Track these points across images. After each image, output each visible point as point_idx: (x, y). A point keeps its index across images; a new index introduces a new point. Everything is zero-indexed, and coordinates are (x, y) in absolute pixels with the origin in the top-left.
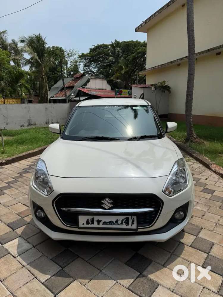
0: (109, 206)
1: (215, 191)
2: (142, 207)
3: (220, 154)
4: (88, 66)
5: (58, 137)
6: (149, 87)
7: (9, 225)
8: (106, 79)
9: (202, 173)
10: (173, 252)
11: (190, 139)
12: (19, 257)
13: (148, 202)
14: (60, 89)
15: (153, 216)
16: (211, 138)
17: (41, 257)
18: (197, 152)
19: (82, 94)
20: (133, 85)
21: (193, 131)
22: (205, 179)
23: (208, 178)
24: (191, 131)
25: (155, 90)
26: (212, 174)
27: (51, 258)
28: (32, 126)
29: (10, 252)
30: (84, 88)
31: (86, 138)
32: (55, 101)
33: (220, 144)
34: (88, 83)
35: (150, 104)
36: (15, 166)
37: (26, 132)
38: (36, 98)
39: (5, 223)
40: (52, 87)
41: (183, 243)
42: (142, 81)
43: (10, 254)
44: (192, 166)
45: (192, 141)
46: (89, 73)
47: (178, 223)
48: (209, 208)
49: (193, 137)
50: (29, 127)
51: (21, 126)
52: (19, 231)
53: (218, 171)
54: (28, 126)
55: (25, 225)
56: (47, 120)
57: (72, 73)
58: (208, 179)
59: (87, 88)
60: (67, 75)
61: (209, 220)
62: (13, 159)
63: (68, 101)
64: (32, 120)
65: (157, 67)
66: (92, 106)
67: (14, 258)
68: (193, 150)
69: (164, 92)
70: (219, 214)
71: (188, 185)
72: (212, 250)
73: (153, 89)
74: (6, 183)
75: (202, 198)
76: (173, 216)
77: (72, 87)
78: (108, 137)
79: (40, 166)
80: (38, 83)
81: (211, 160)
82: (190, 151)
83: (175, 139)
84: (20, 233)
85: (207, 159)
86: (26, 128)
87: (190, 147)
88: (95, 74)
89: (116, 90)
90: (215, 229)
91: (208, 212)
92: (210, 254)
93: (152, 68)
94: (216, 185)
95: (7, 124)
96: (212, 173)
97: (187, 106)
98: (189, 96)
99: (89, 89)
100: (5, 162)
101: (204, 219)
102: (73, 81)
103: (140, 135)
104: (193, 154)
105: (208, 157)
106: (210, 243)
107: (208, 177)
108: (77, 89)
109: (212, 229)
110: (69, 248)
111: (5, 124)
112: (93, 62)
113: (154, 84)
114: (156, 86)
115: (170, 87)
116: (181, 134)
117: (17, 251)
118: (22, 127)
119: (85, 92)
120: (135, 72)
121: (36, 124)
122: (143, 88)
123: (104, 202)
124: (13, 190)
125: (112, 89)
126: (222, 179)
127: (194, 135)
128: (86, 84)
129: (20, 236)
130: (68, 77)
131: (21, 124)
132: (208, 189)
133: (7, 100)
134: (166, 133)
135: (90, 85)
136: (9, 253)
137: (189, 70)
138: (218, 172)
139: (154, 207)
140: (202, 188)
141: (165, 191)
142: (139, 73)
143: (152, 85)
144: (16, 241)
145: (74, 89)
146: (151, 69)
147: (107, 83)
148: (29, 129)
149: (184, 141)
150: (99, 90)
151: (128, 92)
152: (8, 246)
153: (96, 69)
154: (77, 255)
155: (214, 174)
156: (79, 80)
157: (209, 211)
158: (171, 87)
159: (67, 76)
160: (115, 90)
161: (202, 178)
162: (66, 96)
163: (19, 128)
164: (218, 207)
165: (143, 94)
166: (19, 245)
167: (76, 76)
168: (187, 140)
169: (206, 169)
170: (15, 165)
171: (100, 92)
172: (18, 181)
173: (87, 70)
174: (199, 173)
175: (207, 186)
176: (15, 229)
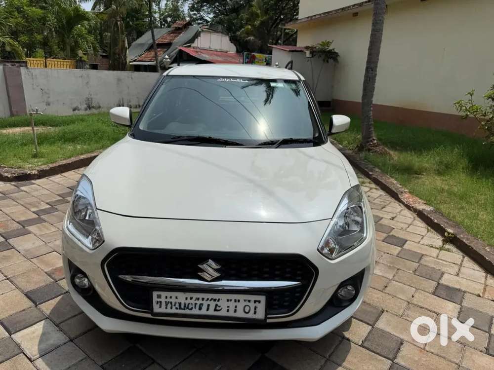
0: (212, 276)
1: (406, 241)
2: (276, 279)
3: (416, 174)
4: (198, 10)
5: (126, 135)
6: (301, 51)
7: (29, 294)
8: (228, 34)
9: (384, 207)
10: (330, 356)
11: (365, 145)
12: (40, 359)
13: (288, 270)
14: (146, 47)
15: (298, 295)
16: (401, 146)
17: (82, 360)
18: (377, 170)
19: (185, 58)
20: (274, 46)
21: (373, 132)
22: (390, 219)
23: (396, 217)
24: (370, 132)
25: (312, 57)
26: (402, 210)
27: (101, 364)
28: (94, 111)
29: (25, 349)
30: (190, 46)
31: (179, 139)
32: (137, 68)
33: (417, 157)
34: (196, 39)
35: (303, 78)
36: (55, 182)
37: (82, 120)
38: (105, 60)
39: (22, 292)
40: (134, 43)
41: (348, 340)
42: (290, 40)
43: (24, 353)
44: (369, 194)
45: (369, 150)
46: (199, 21)
47: (342, 307)
48: (397, 273)
49: (371, 143)
50: (88, 112)
51: (74, 110)
52: (48, 307)
53: (413, 205)
54: (86, 109)
55: (59, 295)
56: (120, 101)
57: (169, 19)
58: (395, 219)
59: (193, 48)
60: (161, 22)
61: (395, 297)
62: (51, 169)
63: (159, 68)
64: (93, 100)
65: (317, 17)
66: (194, 76)
67: (29, 362)
68: (372, 166)
69: (328, 61)
70: (412, 285)
71: (366, 237)
72: (400, 354)
73: (309, 56)
74: (33, 212)
75: (385, 253)
76: (335, 295)
77: (168, 45)
78: (221, 138)
79: (83, 190)
80: (109, 34)
81: (400, 185)
82: (367, 168)
83: (340, 146)
84: (48, 312)
85: (395, 182)
86: (82, 112)
87: (366, 159)
88: (209, 23)
89: (245, 53)
90: (406, 313)
91: (394, 280)
92: (396, 361)
93: (308, 17)
94: (408, 230)
95: (48, 104)
96: (403, 207)
97: (365, 89)
98: (370, 70)
99: (198, 50)
100: (36, 173)
101: (385, 293)
102: (171, 33)
103: (281, 137)
104: (370, 173)
105: (396, 179)
106: (398, 341)
107: (395, 215)
108: (177, 48)
109: (401, 312)
110: (138, 345)
111: (45, 104)
112: (205, 2)
113: (310, 46)
114: (314, 49)
115: (337, 53)
116: (352, 136)
117: (38, 348)
118: (75, 112)
119: (191, 56)
120: (278, 24)
121: (100, 107)
122: (291, 53)
123: (204, 266)
124: (45, 227)
125: (237, 51)
126: (419, 219)
127: (374, 140)
128: (192, 40)
129: (47, 318)
130: (161, 26)
131: (74, 106)
132: (395, 236)
133: (49, 62)
134: (329, 135)
135: (199, 44)
136: (21, 353)
137: (373, 24)
138: (413, 207)
139: (300, 278)
140: (385, 235)
141: (323, 248)
142: (286, 25)
143: (307, 48)
144: (39, 328)
145: (172, 48)
146: (306, 19)
147: (230, 40)
148: (88, 115)
149: (356, 148)
150: (215, 52)
151: (266, 59)
152: (22, 337)
153: (211, 16)
154: (152, 359)
155: (406, 209)
156: (180, 33)
157: (396, 278)
158: (339, 54)
159: (159, 25)
160: (243, 54)
161: (385, 216)
162: (156, 59)
163: (70, 113)
164: (411, 272)
165: (291, 62)
166: (43, 334)
167: (176, 26)
168: (361, 148)
169: (393, 200)
170: (55, 179)
171: (217, 55)
172: (56, 209)
173: (195, 17)
174: (380, 208)
175: (393, 231)
176: (40, 304)
